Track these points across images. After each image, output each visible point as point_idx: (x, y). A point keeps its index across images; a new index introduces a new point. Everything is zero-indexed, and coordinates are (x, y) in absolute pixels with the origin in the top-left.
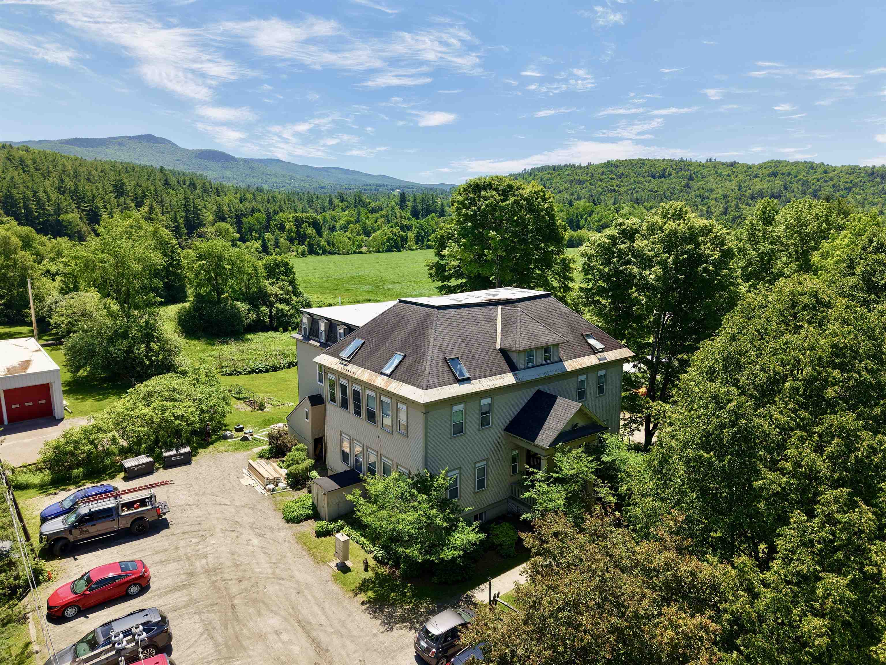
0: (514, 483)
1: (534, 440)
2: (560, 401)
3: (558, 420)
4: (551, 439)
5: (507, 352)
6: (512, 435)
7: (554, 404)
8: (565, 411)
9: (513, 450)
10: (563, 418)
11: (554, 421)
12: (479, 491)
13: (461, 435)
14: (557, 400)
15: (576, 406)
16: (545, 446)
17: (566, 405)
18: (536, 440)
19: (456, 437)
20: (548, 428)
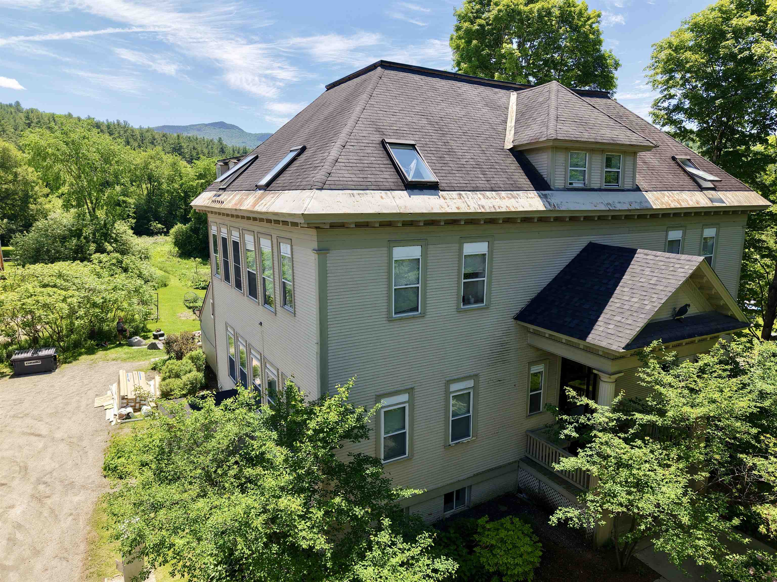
0: (532, 431)
1: (584, 335)
2: (645, 257)
3: (644, 293)
4: (628, 332)
5: (528, 157)
6: (532, 327)
7: (629, 264)
8: (660, 275)
9: (531, 363)
10: (657, 287)
11: (634, 295)
12: (456, 443)
13: (414, 317)
14: (636, 255)
15: (688, 263)
16: (614, 348)
17: (662, 263)
18: (590, 336)
19: (401, 319)
20: (621, 310)
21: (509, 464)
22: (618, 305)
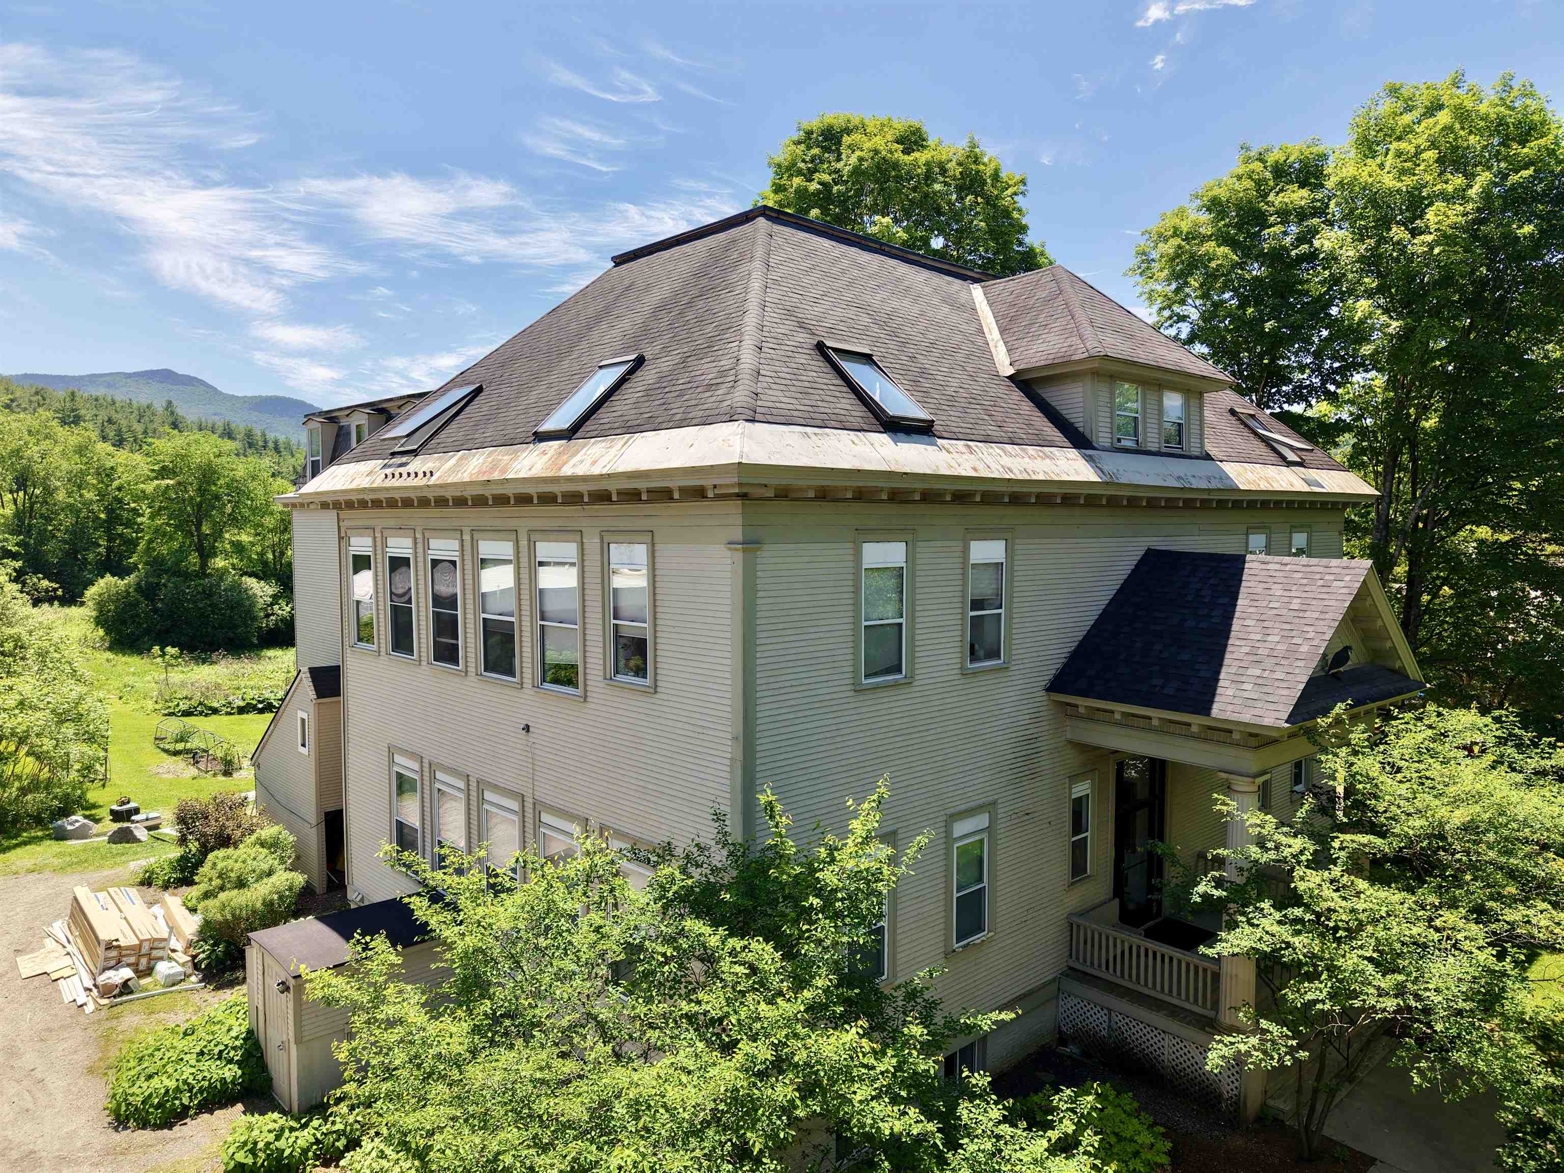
2: (1263, 566)
3: (1288, 627)
4: (1286, 692)
5: (1040, 392)
6: (1083, 703)
7: (1241, 581)
8: (1305, 595)
9: (1074, 778)
10: (1307, 614)
11: (1269, 631)
12: (964, 947)
13: (896, 685)
14: (1247, 565)
15: (1347, 571)
16: (1268, 721)
17: (1300, 575)
18: (1215, 706)
19: (876, 688)
20: (1255, 658)
21: (1045, 985)
22: (1247, 650)
